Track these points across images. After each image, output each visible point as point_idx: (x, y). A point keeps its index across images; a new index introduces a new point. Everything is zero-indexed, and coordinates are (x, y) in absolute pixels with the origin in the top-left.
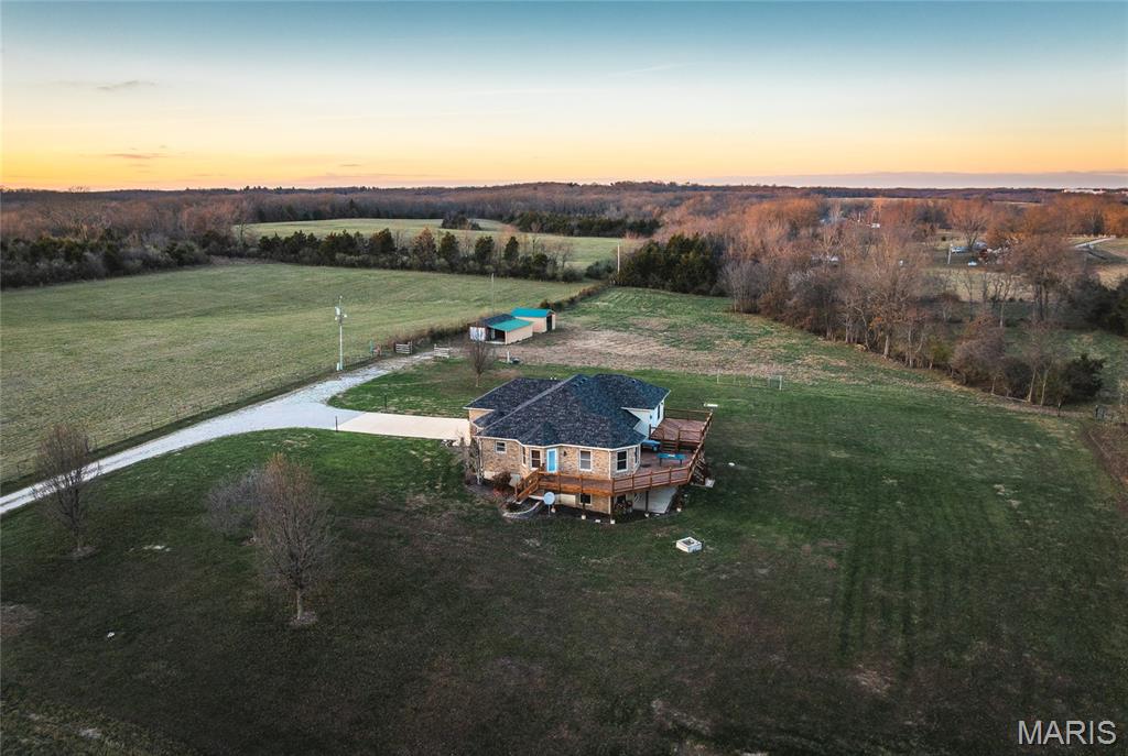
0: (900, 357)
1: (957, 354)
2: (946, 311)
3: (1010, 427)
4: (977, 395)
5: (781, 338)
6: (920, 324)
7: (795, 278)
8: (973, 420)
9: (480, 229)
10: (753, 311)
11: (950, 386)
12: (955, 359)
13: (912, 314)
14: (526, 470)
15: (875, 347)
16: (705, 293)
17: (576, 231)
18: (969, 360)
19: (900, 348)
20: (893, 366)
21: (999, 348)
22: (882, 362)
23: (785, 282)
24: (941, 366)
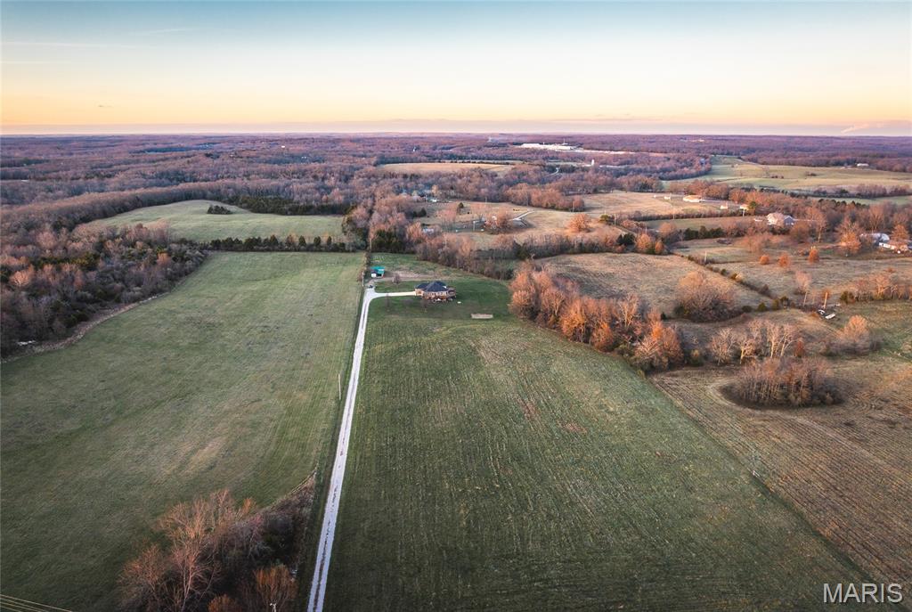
1: (486, 270)
3: (498, 285)
4: (490, 279)
5: (441, 269)
7: (439, 251)
8: (491, 284)
9: (232, 213)
14: (433, 296)
15: (466, 270)
16: (402, 253)
19: (472, 270)
20: (471, 274)
21: (494, 268)
22: (468, 273)
23: (436, 251)
24: (482, 273)
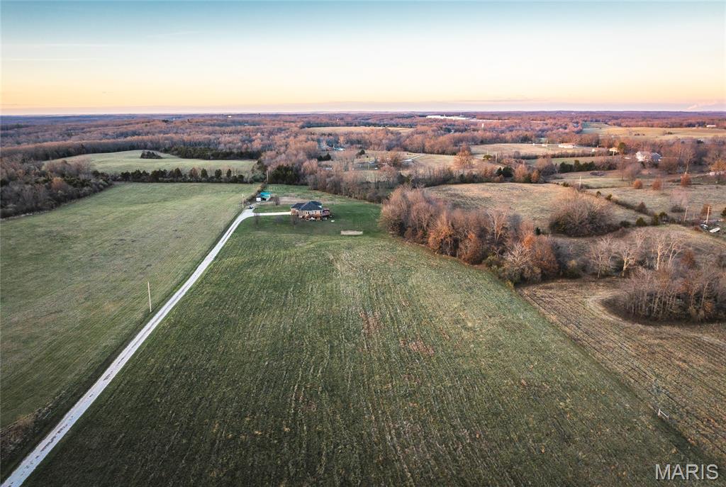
0: (356, 198)
2: (366, 186)
6: (360, 190)
7: (328, 180)
9: (162, 158)
10: (316, 189)
11: (367, 202)
12: (367, 197)
13: (358, 188)
15: (350, 196)
17: (211, 158)
18: (370, 197)
19: (356, 196)
20: (355, 200)
22: (352, 199)
23: (325, 181)
